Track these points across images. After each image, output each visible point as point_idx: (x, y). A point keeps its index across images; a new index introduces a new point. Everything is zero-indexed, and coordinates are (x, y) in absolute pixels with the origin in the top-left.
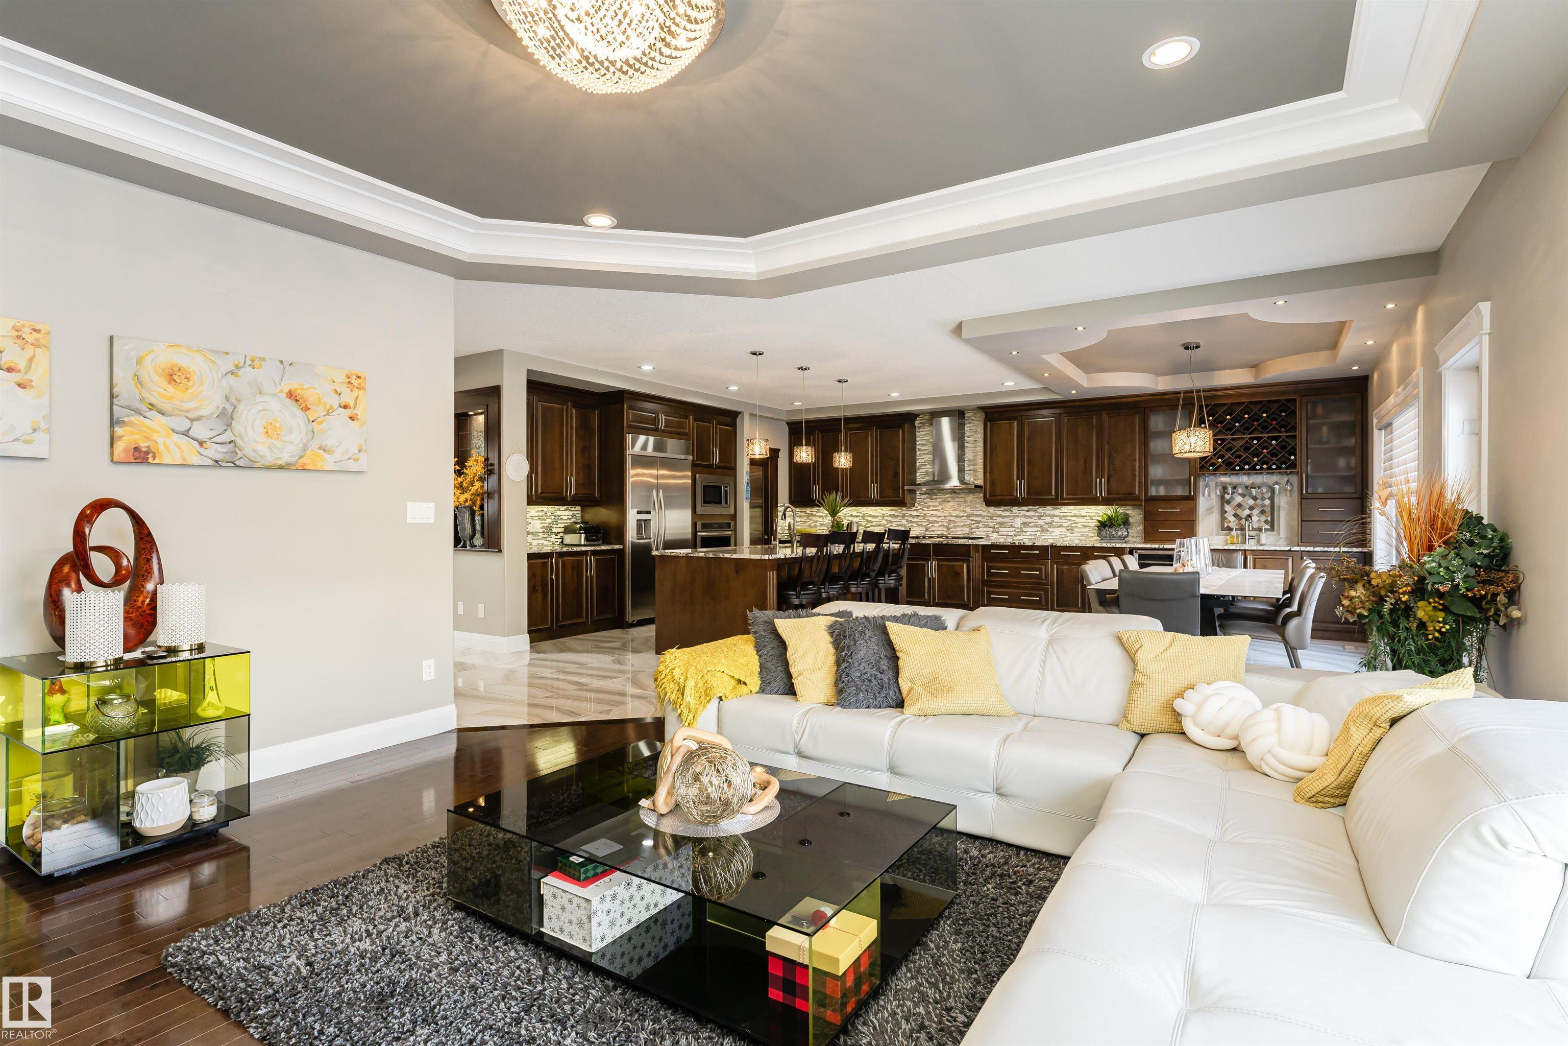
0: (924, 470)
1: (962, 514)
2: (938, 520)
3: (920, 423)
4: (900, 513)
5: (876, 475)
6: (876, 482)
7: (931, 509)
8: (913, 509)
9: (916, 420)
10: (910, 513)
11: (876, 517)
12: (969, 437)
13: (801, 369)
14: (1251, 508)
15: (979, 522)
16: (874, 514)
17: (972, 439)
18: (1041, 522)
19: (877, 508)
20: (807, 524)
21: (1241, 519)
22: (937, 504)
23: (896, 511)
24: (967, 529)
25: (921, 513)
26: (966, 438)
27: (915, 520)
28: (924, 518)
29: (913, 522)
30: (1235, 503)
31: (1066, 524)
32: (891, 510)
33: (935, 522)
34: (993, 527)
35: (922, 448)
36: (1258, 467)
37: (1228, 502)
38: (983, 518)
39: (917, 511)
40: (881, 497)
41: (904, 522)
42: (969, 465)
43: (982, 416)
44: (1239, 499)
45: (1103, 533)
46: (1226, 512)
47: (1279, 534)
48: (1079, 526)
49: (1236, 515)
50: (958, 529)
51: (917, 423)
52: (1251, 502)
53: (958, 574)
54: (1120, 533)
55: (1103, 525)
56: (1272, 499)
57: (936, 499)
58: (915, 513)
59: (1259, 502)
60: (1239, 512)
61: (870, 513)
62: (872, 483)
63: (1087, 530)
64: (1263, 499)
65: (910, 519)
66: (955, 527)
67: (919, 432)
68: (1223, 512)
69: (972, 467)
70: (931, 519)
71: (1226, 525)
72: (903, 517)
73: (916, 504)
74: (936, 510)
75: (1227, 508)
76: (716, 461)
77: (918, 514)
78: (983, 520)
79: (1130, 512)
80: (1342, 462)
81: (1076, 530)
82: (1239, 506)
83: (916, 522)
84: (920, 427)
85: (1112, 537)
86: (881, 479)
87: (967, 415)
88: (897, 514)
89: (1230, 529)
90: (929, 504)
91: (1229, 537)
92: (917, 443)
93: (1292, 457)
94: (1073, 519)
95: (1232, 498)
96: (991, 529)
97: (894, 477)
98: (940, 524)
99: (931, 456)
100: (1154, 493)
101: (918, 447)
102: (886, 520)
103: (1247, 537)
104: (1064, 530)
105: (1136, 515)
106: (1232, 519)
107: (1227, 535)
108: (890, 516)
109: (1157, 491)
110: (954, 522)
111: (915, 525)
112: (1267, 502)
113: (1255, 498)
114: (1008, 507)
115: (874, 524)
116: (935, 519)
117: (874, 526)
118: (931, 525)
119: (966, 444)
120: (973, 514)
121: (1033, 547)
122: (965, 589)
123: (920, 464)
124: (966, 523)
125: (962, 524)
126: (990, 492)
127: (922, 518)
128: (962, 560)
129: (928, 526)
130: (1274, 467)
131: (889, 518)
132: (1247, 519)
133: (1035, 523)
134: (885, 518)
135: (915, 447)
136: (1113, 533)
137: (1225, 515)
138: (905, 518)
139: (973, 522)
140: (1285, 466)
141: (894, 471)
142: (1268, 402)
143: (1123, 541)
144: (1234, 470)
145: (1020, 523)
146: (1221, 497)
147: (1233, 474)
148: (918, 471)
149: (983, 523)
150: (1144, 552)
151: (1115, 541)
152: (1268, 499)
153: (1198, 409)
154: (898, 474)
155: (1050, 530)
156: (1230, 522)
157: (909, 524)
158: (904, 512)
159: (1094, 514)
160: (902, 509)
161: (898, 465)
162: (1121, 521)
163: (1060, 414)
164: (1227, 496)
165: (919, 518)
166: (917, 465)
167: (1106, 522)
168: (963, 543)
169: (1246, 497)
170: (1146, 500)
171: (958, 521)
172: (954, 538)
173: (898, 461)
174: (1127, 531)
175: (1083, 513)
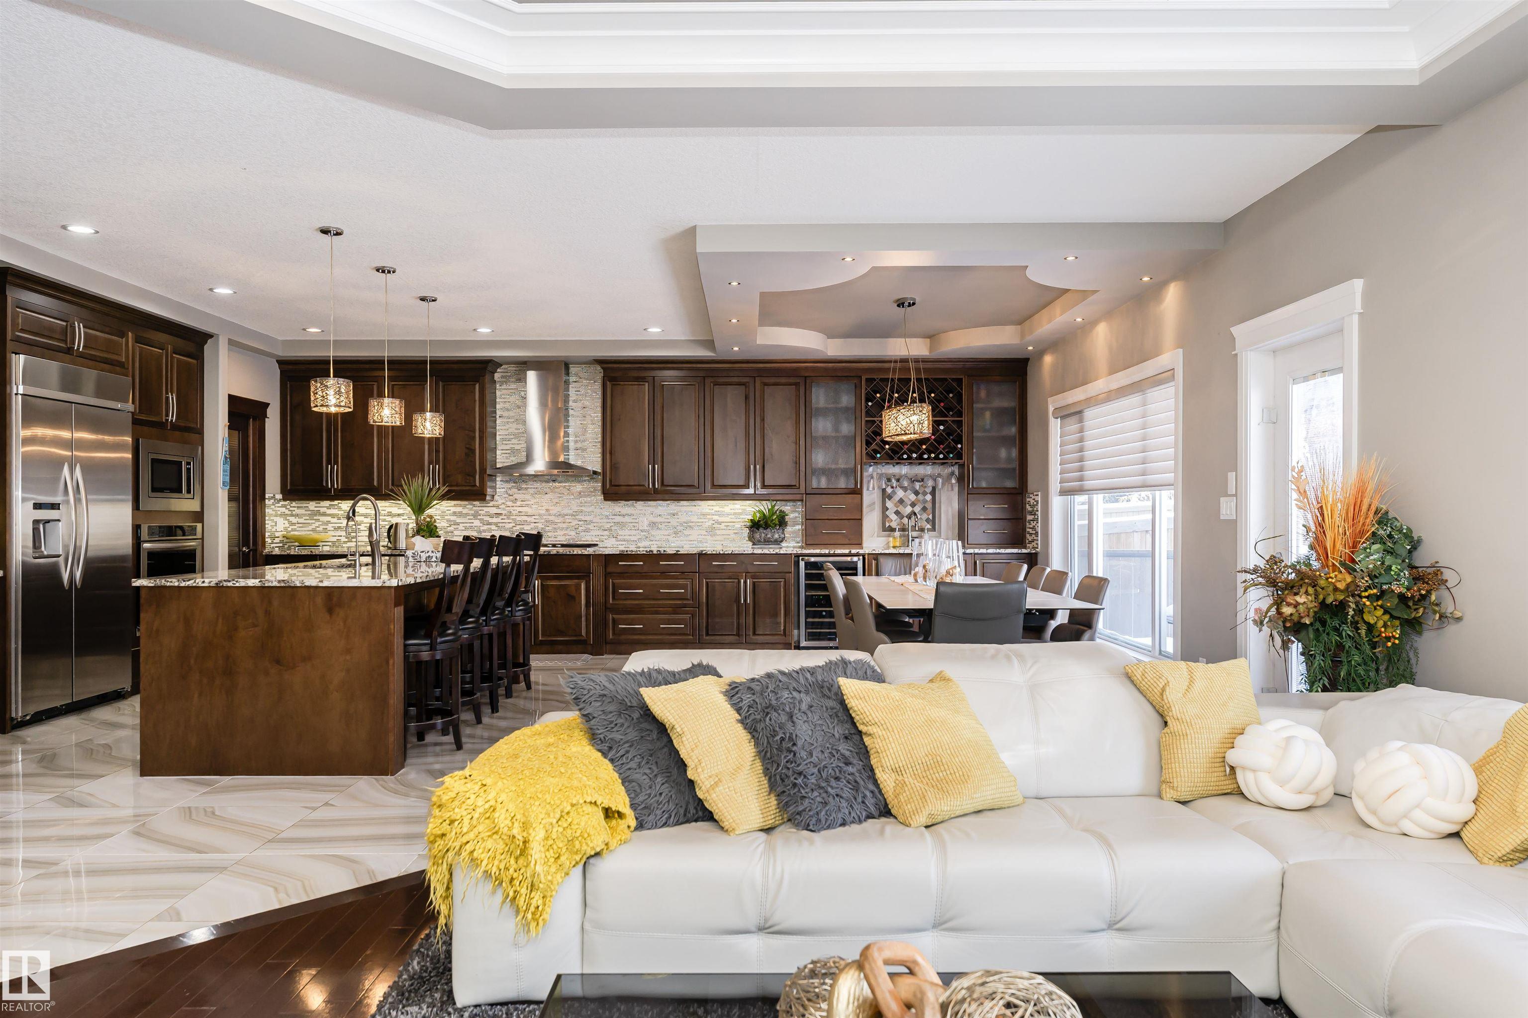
0: (508, 447)
1: (566, 511)
2: (529, 519)
3: (502, 377)
4: (471, 510)
5: (437, 452)
6: (437, 463)
7: (519, 503)
9: (496, 372)
10: (486, 509)
12: (575, 401)
13: (381, 270)
14: (913, 505)
15: (592, 522)
17: (580, 404)
18: (674, 522)
20: (310, 528)
21: (902, 517)
22: (528, 497)
23: (464, 507)
24: (573, 533)
25: (504, 509)
26: (571, 403)
27: (495, 520)
28: (508, 519)
29: (490, 524)
30: (896, 498)
31: (706, 525)
32: (455, 506)
34: (610, 530)
35: (506, 414)
36: (926, 456)
37: (890, 497)
39: (498, 507)
40: (445, 486)
41: (477, 523)
42: (576, 442)
43: (598, 372)
44: (900, 493)
45: (757, 536)
46: (887, 509)
47: (940, 534)
48: (723, 526)
49: (897, 513)
51: (497, 376)
52: (913, 497)
53: (572, 598)
54: (776, 536)
55: (755, 526)
56: (933, 493)
57: (526, 489)
58: (494, 510)
59: (920, 497)
60: (901, 508)
62: (430, 463)
63: (734, 532)
64: (925, 494)
65: (486, 518)
66: (555, 530)
67: (500, 390)
68: (885, 509)
69: (579, 445)
70: (519, 518)
71: (887, 525)
72: (476, 516)
73: (495, 497)
74: (527, 505)
75: (889, 504)
76: (172, 417)
77: (499, 511)
78: (596, 520)
79: (787, 508)
80: (1003, 453)
81: (718, 532)
82: (901, 501)
83: (496, 524)
84: (502, 384)
85: (767, 542)
86: (445, 459)
87: (573, 369)
88: (465, 511)
89: (893, 530)
90: (516, 496)
91: (891, 539)
92: (498, 406)
93: (959, 446)
94: (715, 517)
95: (894, 493)
96: (606, 533)
97: (467, 455)
100: (815, 485)
101: (499, 413)
102: (448, 521)
103: (910, 539)
104: (704, 532)
105: (794, 513)
106: (893, 517)
107: (889, 536)
108: (454, 513)
109: (819, 482)
110: (553, 522)
111: (494, 527)
112: (929, 497)
113: (916, 493)
114: (631, 503)
116: (525, 518)
119: (571, 412)
120: (581, 511)
121: (676, 556)
122: (583, 619)
123: (501, 437)
124: (571, 524)
125: (564, 525)
126: (611, 481)
127: (505, 517)
128: (578, 578)
129: (514, 528)
130: (941, 456)
131: (453, 518)
132: (909, 517)
133: (667, 524)
134: (446, 517)
135: (495, 412)
136: (769, 536)
137: (887, 513)
138: (479, 517)
139: (582, 523)
140: (951, 456)
141: (468, 446)
142: (935, 380)
143: (779, 546)
144: (901, 459)
145: (646, 523)
146: (884, 490)
147: (897, 463)
148: (499, 447)
149: (595, 525)
150: (813, 559)
151: (771, 546)
152: (930, 493)
153: (863, 383)
154: (473, 451)
155: (686, 532)
156: (892, 521)
157: (485, 527)
158: (477, 508)
159: (740, 511)
160: (475, 503)
161: (474, 437)
162: (777, 520)
163: (704, 377)
164: (889, 490)
165: (501, 517)
166: (498, 438)
167: (759, 521)
168: (580, 553)
169: (909, 491)
170: (806, 494)
171: (559, 521)
172: (563, 546)
173: (474, 432)
174: (783, 533)
175: (727, 510)
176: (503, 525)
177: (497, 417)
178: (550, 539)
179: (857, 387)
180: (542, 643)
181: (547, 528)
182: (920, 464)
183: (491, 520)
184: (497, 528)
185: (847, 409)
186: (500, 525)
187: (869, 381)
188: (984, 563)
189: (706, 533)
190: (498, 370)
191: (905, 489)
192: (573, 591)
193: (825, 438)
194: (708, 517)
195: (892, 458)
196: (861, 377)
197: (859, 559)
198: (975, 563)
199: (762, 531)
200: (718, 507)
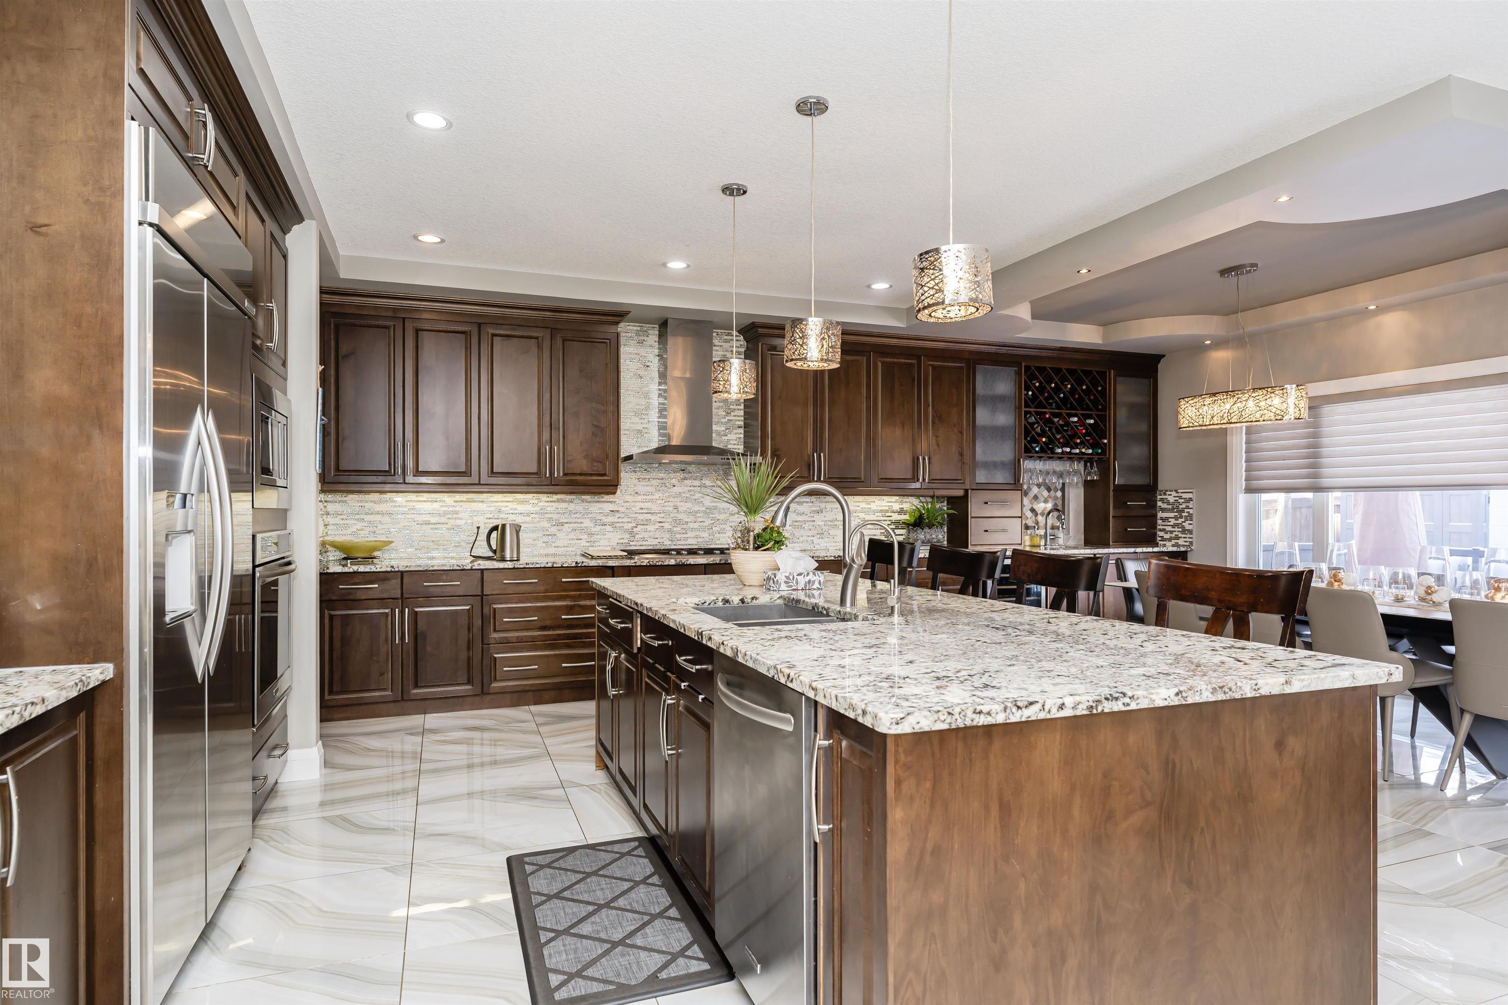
5: (555, 428)
6: (555, 443)
9: (621, 323)
14: (1046, 501)
21: (1037, 514)
27: (610, 519)
28: (627, 516)
29: (605, 524)
33: (647, 522)
37: (1027, 492)
40: (564, 473)
44: (1035, 489)
46: (1025, 505)
47: (1069, 533)
49: (1033, 510)
50: (690, 534)
52: (1045, 493)
56: (1063, 490)
58: (609, 507)
59: (1052, 493)
60: (1037, 505)
62: (545, 443)
64: (1056, 490)
70: (640, 517)
71: (1025, 522)
74: (652, 501)
77: (619, 506)
82: (1036, 497)
83: (612, 524)
86: (563, 438)
93: (1106, 441)
95: (1029, 489)
97: (594, 434)
98: (657, 526)
100: (979, 480)
103: (1049, 537)
109: (981, 476)
111: (608, 528)
112: (1059, 494)
113: (1049, 489)
116: (649, 516)
118: (639, 528)
120: (715, 508)
124: (705, 524)
125: (696, 525)
127: (622, 515)
132: (1047, 514)
133: (811, 523)
140: (1100, 451)
141: (595, 423)
144: (1054, 453)
152: (1060, 490)
153: (1024, 370)
154: (603, 430)
157: (598, 528)
158: (587, 504)
159: (887, 508)
161: (604, 412)
165: (618, 515)
170: (971, 490)
171: (689, 520)
173: (605, 405)
175: (873, 506)
176: (621, 525)
178: (679, 543)
179: (1018, 374)
181: (675, 529)
182: (1068, 458)
183: (605, 520)
185: (1003, 399)
186: (618, 525)
187: (1028, 369)
193: (988, 428)
196: (1021, 364)
199: (927, 530)
200: (864, 504)
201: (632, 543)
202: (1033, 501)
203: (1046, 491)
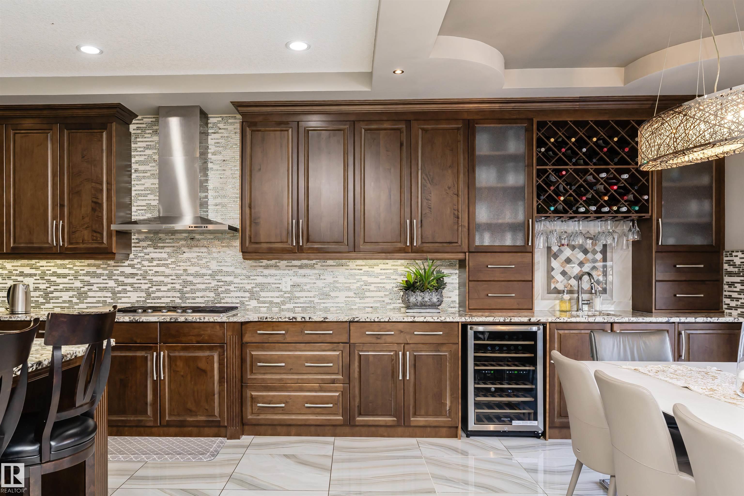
0: (144, 203)
1: (204, 271)
2: (166, 280)
3: (138, 128)
4: (104, 269)
5: (62, 206)
6: (62, 218)
7: (155, 263)
8: (127, 263)
9: (130, 123)
10: (121, 269)
11: (65, 276)
12: (214, 154)
14: (581, 264)
15: (231, 283)
16: (60, 271)
17: (219, 157)
18: (319, 284)
19: (66, 261)
21: (569, 278)
22: (164, 255)
24: (212, 295)
25: (139, 269)
26: (210, 156)
27: (130, 280)
28: (144, 278)
29: (126, 285)
30: (563, 257)
31: (354, 286)
32: (89, 265)
33: (162, 283)
34: (251, 292)
35: (141, 168)
36: (606, 209)
37: (556, 256)
38: (236, 277)
39: (132, 266)
40: (70, 243)
41: (112, 284)
42: (215, 197)
43: (236, 116)
44: (567, 252)
45: (412, 299)
47: (612, 296)
48: (372, 288)
49: (565, 273)
50: (198, 294)
51: (132, 127)
52: (581, 256)
54: (434, 299)
55: (410, 287)
56: (604, 251)
57: (163, 247)
58: (128, 270)
59: (590, 256)
60: (567, 268)
61: (54, 269)
62: (54, 218)
63: (382, 294)
64: (594, 252)
65: (121, 279)
66: (193, 291)
67: (136, 143)
68: (550, 269)
69: (219, 201)
70: (155, 279)
73: (131, 256)
74: (163, 265)
75: (555, 264)
77: (134, 271)
78: (236, 280)
79: (444, 269)
81: (368, 294)
82: (568, 261)
83: (131, 285)
84: (137, 137)
85: (423, 305)
86: (70, 214)
87: (213, 115)
88: (99, 271)
89: (560, 292)
90: (153, 255)
91: (558, 302)
92: (133, 160)
93: (646, 197)
94: (365, 278)
95: (560, 251)
96: (247, 294)
97: (94, 210)
98: (169, 286)
99: (156, 181)
100: (477, 243)
101: (134, 166)
102: (82, 281)
103: (581, 303)
106: (560, 277)
107: (555, 299)
108: (88, 274)
109: (484, 239)
110: (192, 283)
111: (129, 288)
112: (599, 256)
113: (585, 252)
114: (273, 262)
115: (61, 287)
116: (162, 279)
117: (61, 291)
118: (154, 288)
119: (210, 165)
120: (221, 271)
121: (324, 324)
122: (216, 396)
123: (137, 192)
124: (211, 285)
125: (203, 286)
126: (250, 238)
127: (140, 278)
128: (211, 349)
129: (151, 289)
130: (624, 209)
131: (87, 278)
132: (579, 278)
133: (312, 285)
134: (79, 278)
135: (130, 166)
136: (426, 299)
137: (552, 273)
138: (114, 278)
139: (222, 283)
140: (637, 208)
141: (95, 200)
142: (617, 122)
143: (438, 311)
144: (576, 212)
145: (290, 283)
146: (549, 249)
147: (571, 218)
148: (134, 204)
149: (236, 285)
150: (481, 328)
151: (428, 310)
152: (601, 252)
153: (535, 126)
154: (101, 205)
155: (332, 294)
156: (558, 282)
157: (120, 288)
158: (112, 268)
159: (392, 271)
160: (109, 262)
161: (102, 190)
162: (435, 281)
163: (354, 121)
164: (555, 249)
165: (137, 278)
166: (133, 193)
167: (415, 283)
168: (212, 320)
169: (577, 250)
170: (469, 252)
171: (198, 282)
172: (196, 310)
173: (102, 184)
174: (442, 296)
175: (377, 270)
176: (139, 285)
177: (133, 171)
179: (529, 130)
180: (169, 425)
181: (185, 289)
182: (598, 218)
183: (127, 281)
184: (132, 289)
185: (514, 158)
186: (137, 285)
187: (541, 125)
188: (689, 334)
189: (354, 295)
190: (134, 121)
191: (573, 248)
192: (202, 365)
193: (491, 189)
194: (357, 277)
195: (566, 212)
196: (532, 120)
197: (539, 329)
198: (680, 334)
199: (418, 293)
200: (367, 267)
201: (148, 301)
202: (565, 264)
203: (581, 253)
